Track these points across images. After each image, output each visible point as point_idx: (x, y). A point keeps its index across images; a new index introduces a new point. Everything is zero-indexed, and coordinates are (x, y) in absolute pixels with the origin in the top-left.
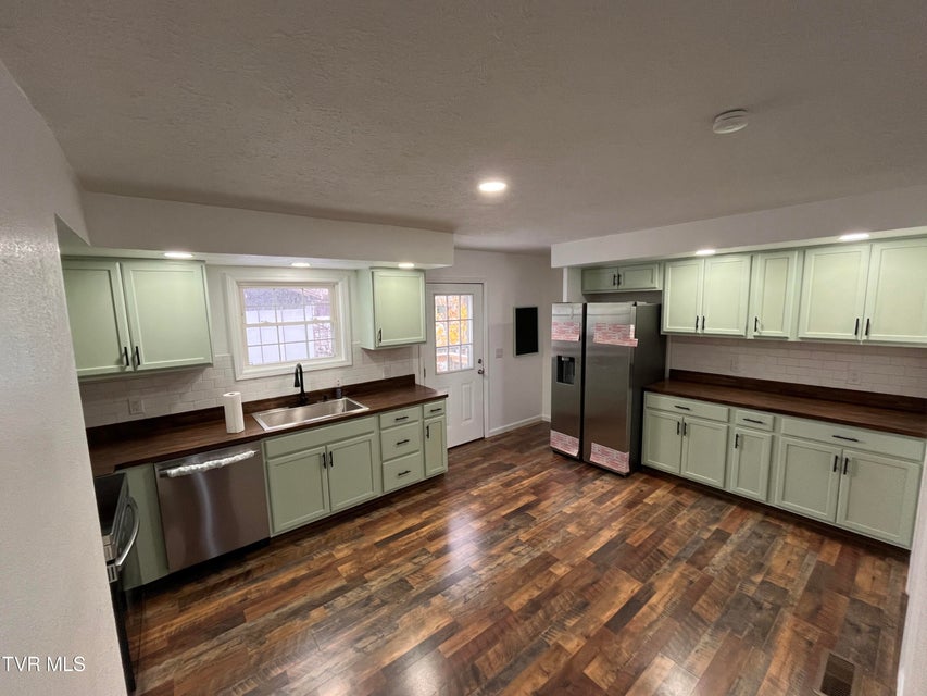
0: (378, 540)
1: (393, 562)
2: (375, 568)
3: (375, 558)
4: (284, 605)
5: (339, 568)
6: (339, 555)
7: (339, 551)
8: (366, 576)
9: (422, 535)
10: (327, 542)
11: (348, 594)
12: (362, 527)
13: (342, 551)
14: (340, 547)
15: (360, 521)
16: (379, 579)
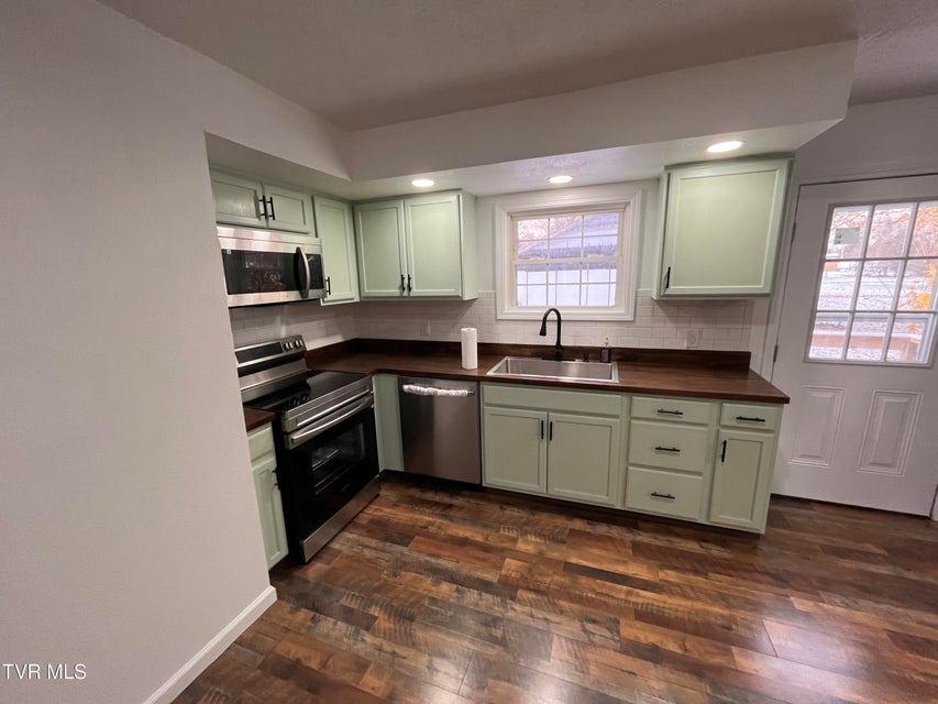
0: (574, 560)
1: (562, 603)
2: (536, 591)
3: (548, 580)
4: (438, 557)
5: (508, 560)
6: (521, 546)
7: (527, 542)
8: (520, 592)
9: (633, 599)
10: (526, 524)
11: (485, 595)
12: (573, 532)
13: (528, 545)
14: (532, 538)
15: (578, 524)
16: (527, 609)
